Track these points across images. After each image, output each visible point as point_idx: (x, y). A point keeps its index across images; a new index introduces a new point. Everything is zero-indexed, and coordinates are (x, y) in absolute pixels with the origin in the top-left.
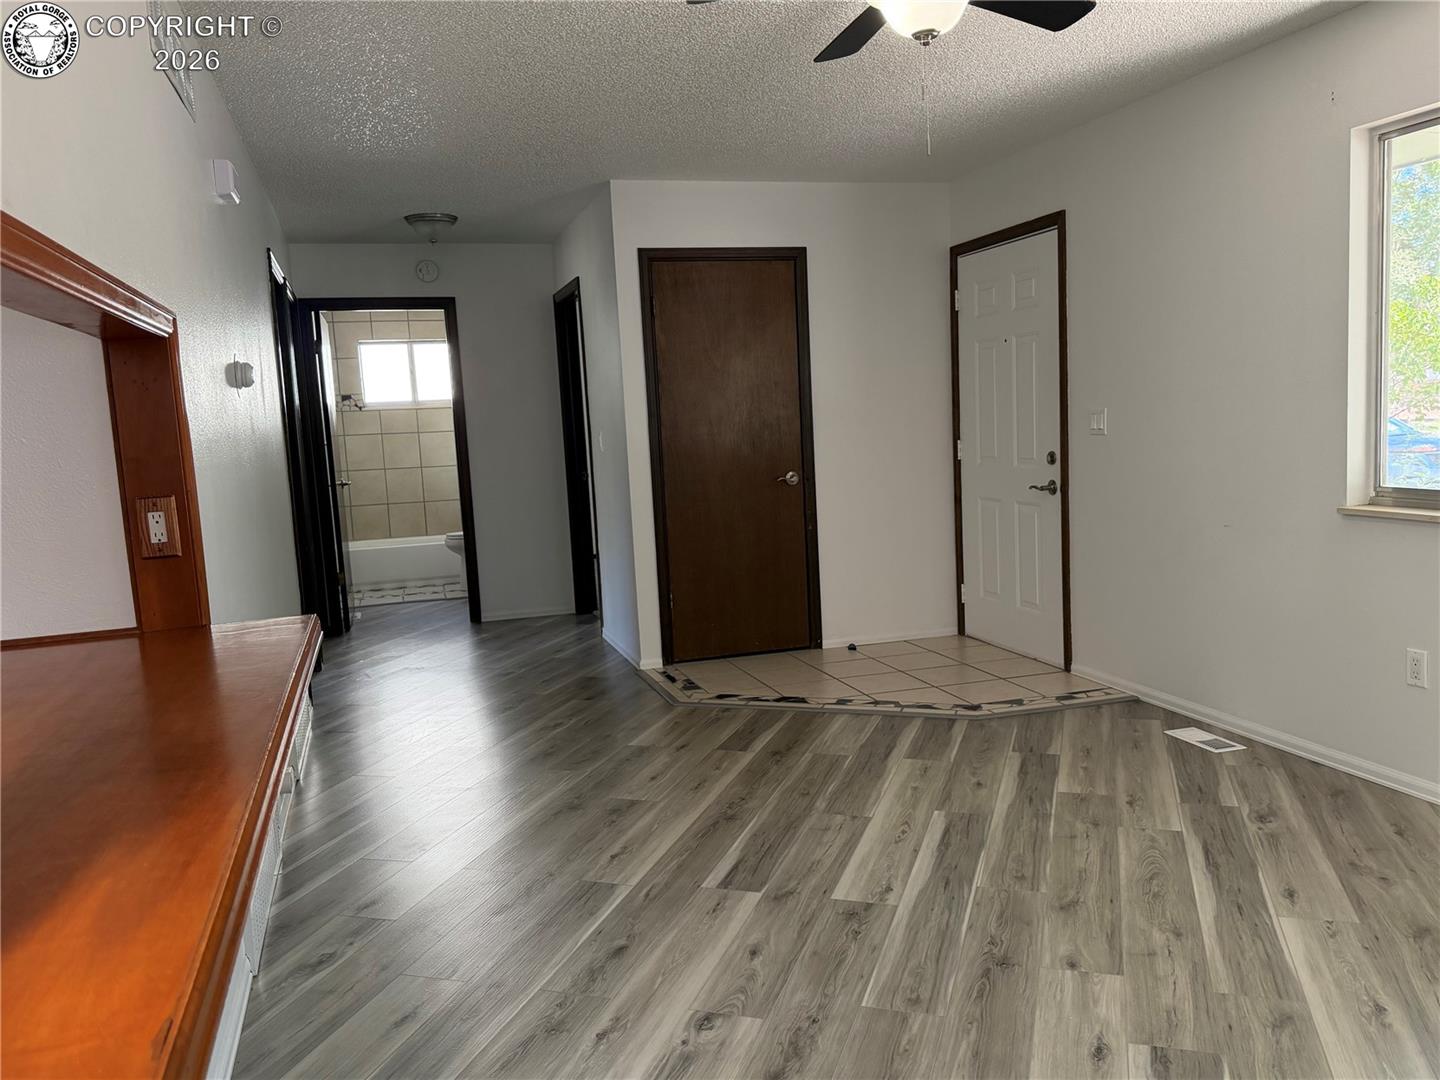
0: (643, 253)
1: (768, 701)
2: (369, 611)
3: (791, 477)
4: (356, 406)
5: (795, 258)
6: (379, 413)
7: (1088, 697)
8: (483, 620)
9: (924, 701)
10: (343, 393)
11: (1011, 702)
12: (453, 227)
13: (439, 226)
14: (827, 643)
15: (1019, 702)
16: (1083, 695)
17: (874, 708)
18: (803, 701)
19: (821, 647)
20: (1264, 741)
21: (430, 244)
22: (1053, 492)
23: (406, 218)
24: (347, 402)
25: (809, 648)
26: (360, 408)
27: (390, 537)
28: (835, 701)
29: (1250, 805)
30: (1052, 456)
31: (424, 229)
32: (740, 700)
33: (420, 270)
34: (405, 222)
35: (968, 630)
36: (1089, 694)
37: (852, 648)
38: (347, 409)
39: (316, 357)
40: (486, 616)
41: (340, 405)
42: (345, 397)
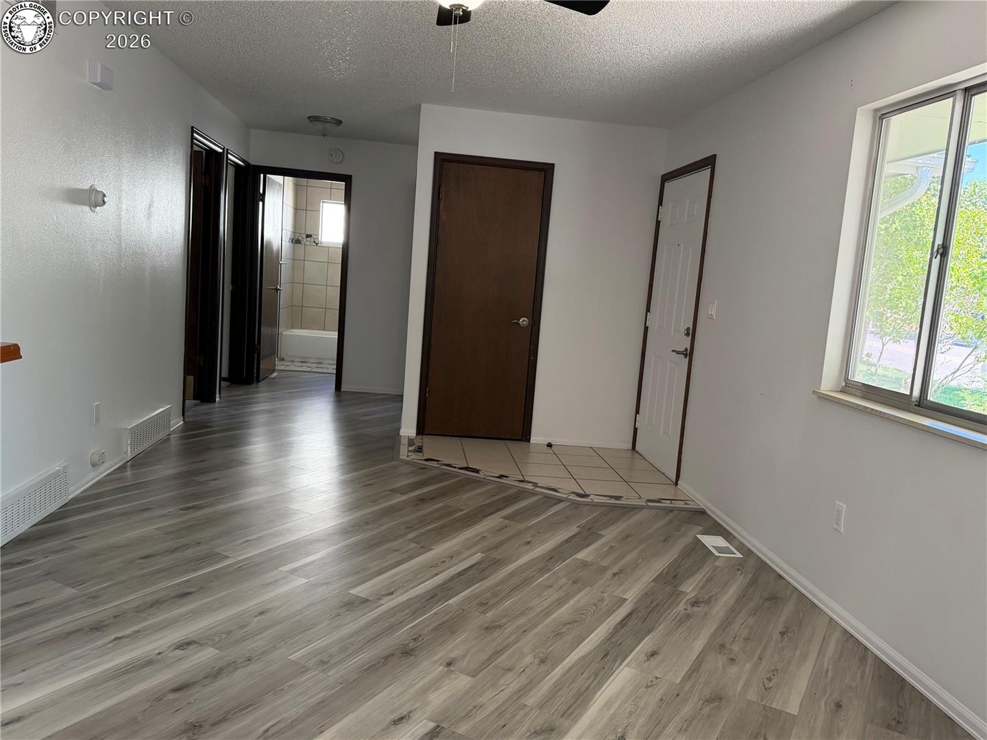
0: (438, 155)
1: (455, 467)
2: (282, 373)
3: (524, 321)
4: (314, 242)
5: (546, 171)
6: (329, 248)
7: (671, 503)
8: (342, 390)
9: (554, 486)
10: (309, 233)
11: (612, 497)
12: (340, 127)
13: (328, 126)
14: (533, 439)
15: (618, 498)
16: (669, 502)
17: (518, 485)
18: (477, 471)
19: (529, 441)
20: (760, 555)
21: (323, 137)
22: (686, 356)
23: (309, 117)
24: (309, 239)
25: (521, 440)
26: (317, 244)
27: (324, 330)
28: (497, 475)
29: (699, 593)
30: (688, 329)
31: (319, 126)
32: (438, 464)
33: (331, 155)
34: (308, 120)
35: (637, 448)
36: (673, 502)
37: (550, 445)
38: (309, 243)
39: (261, 203)
40: (344, 388)
41: (305, 240)
42: (309, 236)
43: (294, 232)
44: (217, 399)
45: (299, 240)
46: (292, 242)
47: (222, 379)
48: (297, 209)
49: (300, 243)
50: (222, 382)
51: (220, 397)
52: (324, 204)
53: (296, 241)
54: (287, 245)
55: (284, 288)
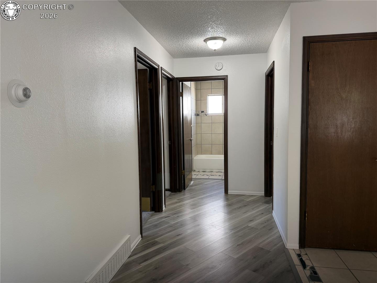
2: (195, 181)
4: (205, 114)
6: (212, 116)
8: (228, 193)
10: (202, 110)
24: (203, 113)
33: (216, 66)
38: (202, 115)
39: (181, 97)
40: (230, 192)
41: (201, 114)
42: (202, 112)
43: (196, 111)
44: (164, 208)
45: (198, 114)
46: (195, 115)
47: (166, 190)
48: (197, 100)
49: (199, 116)
50: (166, 192)
51: (165, 207)
52: (209, 96)
53: (197, 115)
54: (193, 117)
55: (193, 138)
